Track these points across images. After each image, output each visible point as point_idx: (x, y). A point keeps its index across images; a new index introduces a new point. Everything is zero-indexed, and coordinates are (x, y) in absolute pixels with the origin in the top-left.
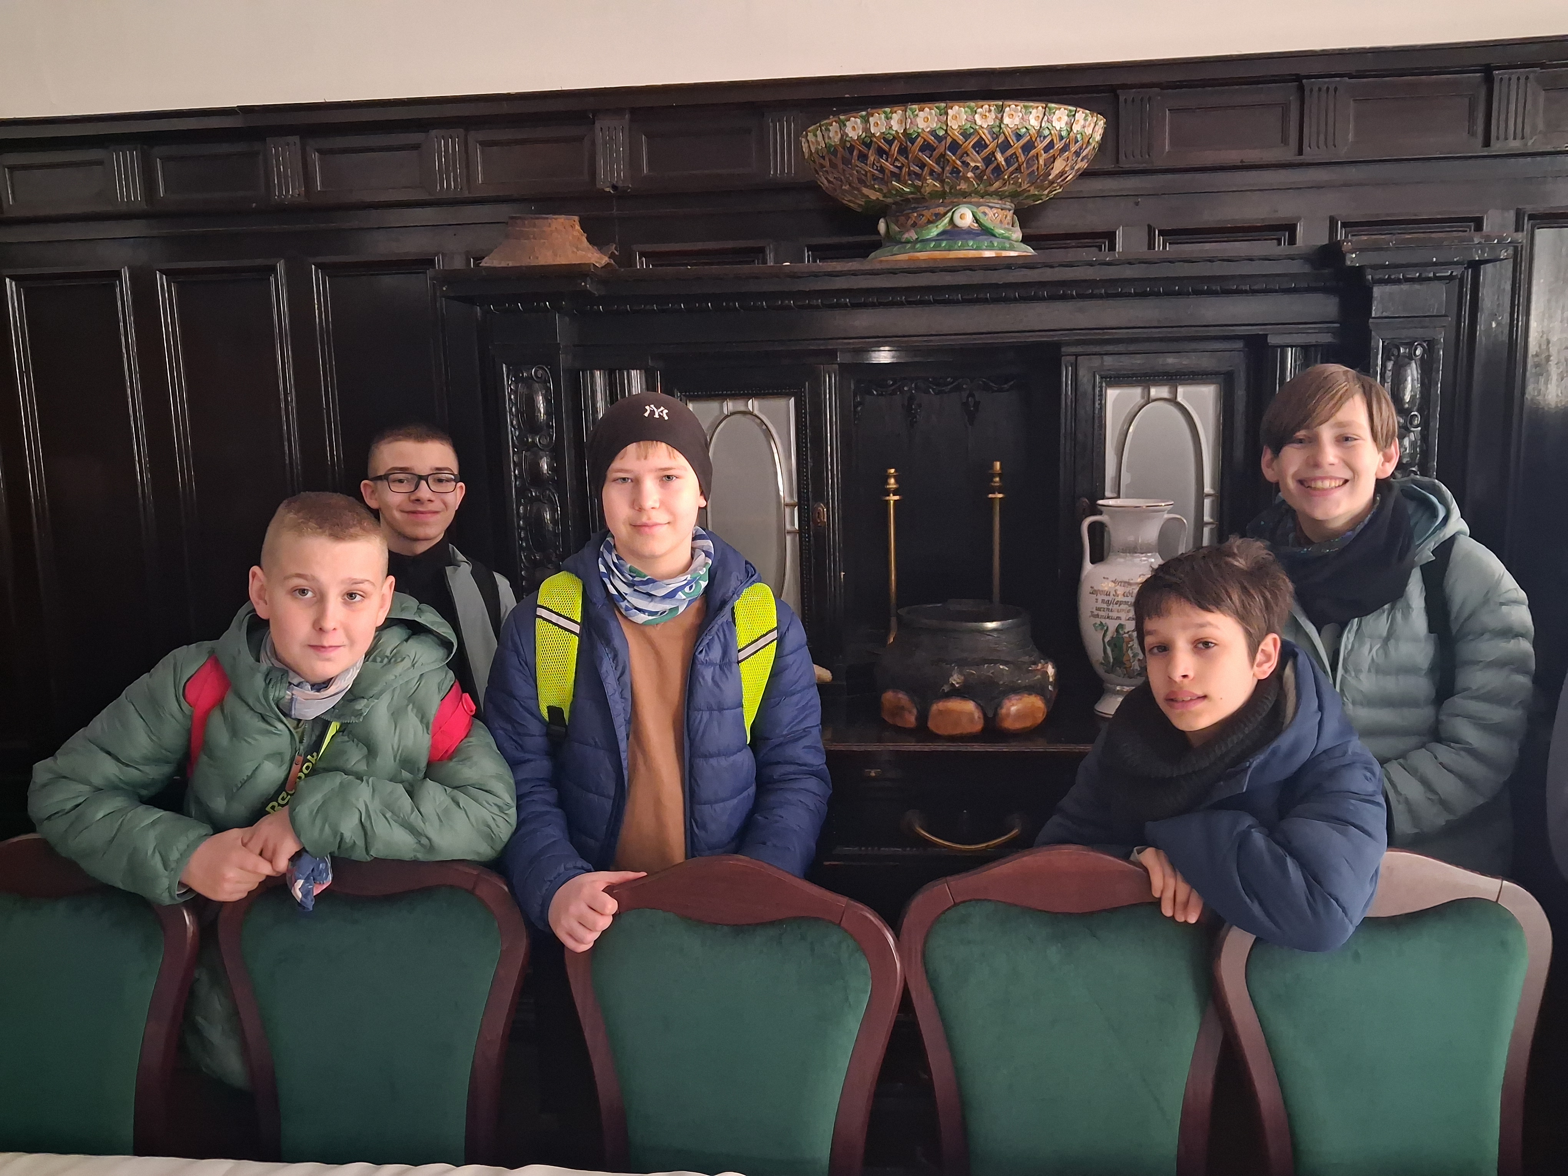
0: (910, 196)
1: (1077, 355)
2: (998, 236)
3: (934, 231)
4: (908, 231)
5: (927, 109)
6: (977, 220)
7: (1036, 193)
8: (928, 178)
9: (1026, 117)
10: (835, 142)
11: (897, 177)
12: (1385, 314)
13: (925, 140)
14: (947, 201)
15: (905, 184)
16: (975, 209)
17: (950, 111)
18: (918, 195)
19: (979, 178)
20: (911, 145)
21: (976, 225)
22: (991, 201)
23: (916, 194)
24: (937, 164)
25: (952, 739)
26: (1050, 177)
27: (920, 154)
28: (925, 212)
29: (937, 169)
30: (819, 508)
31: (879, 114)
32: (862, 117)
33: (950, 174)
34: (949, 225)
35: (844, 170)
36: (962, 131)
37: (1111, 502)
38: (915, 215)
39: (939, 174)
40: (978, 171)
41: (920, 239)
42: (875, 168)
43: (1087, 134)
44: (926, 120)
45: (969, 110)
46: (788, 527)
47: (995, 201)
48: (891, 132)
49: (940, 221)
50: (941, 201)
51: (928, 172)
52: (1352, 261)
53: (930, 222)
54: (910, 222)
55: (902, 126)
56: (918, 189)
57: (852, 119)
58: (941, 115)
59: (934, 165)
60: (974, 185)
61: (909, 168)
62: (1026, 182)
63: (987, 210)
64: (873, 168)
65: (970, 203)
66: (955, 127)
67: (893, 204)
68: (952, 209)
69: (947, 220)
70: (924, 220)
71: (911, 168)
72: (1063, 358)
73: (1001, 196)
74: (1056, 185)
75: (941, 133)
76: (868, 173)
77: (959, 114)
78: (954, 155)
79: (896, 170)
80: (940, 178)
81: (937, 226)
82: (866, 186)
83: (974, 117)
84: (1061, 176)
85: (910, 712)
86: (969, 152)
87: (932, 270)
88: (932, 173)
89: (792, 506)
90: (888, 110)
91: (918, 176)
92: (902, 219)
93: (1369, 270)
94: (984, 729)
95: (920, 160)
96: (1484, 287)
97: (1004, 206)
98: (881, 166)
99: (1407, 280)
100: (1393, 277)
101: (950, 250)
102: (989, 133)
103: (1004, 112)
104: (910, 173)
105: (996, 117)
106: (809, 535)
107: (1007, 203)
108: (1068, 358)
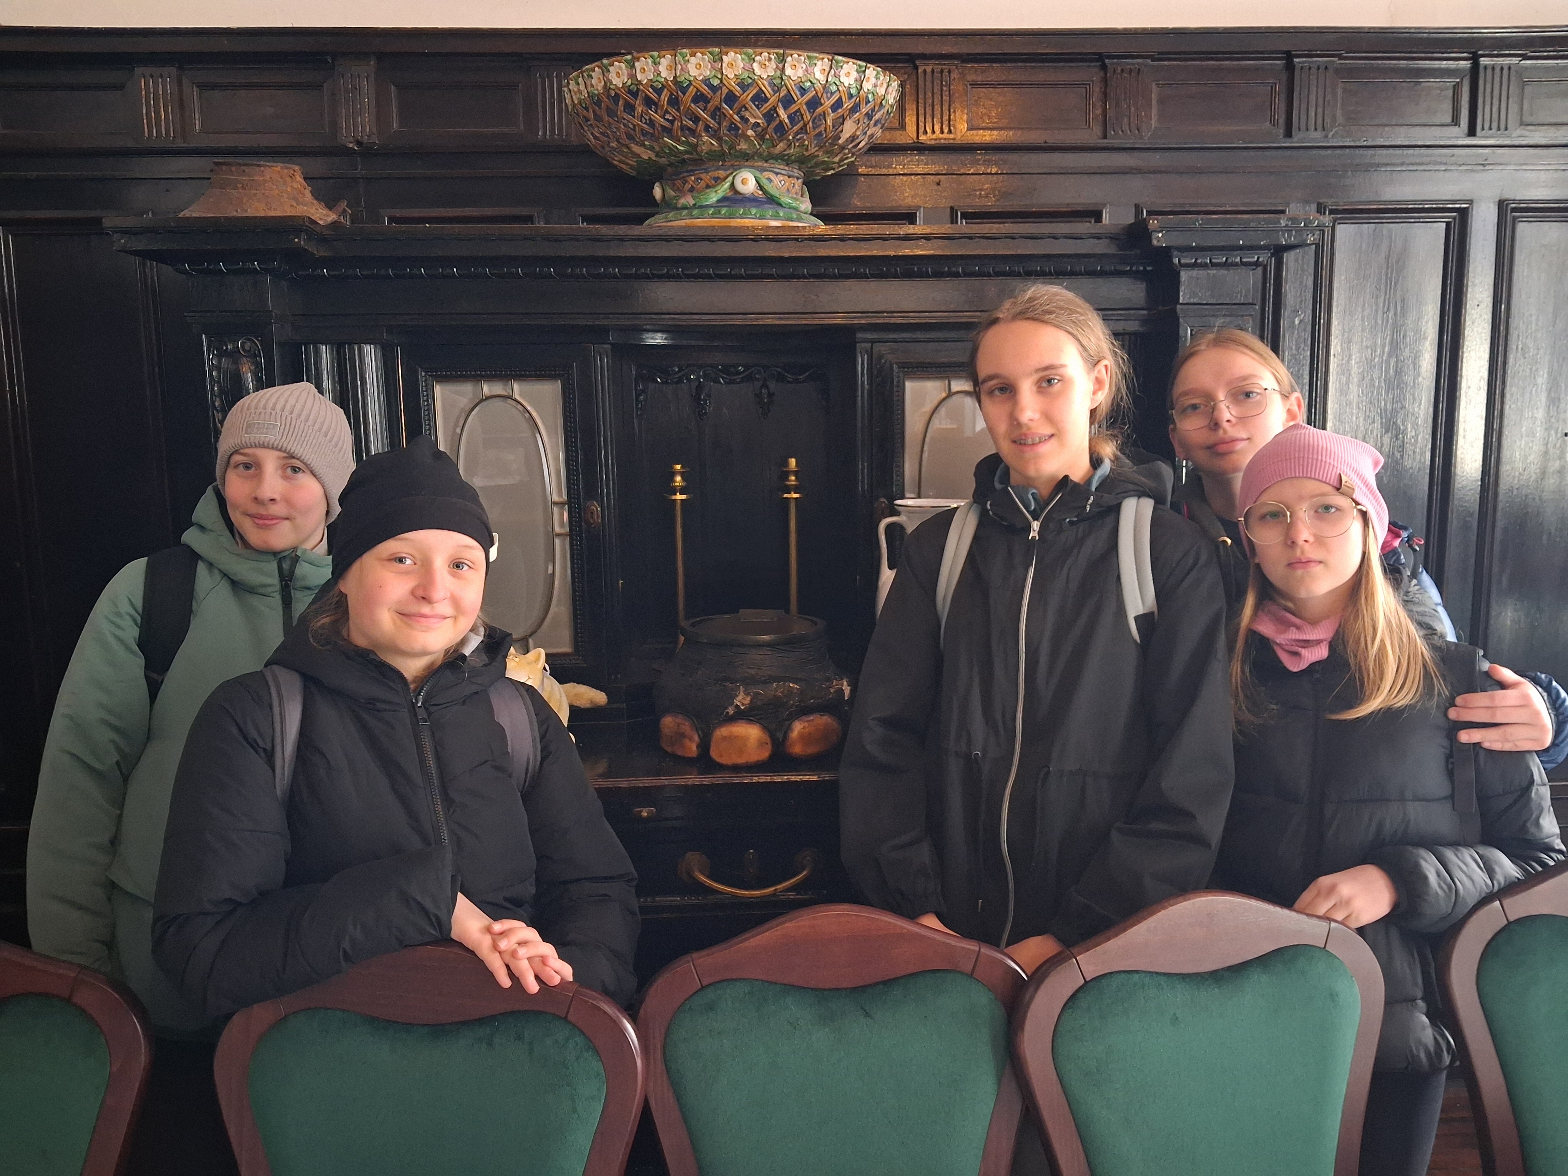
0: (686, 157)
1: (873, 342)
2: (784, 205)
3: (713, 197)
4: (684, 195)
5: (699, 54)
6: (761, 187)
7: (826, 159)
8: (703, 134)
9: (810, 70)
10: (597, 90)
11: (668, 131)
12: (1192, 301)
13: (698, 90)
14: (728, 164)
15: (678, 141)
16: (758, 174)
17: (724, 57)
18: (695, 156)
19: (761, 137)
20: (682, 96)
21: (760, 192)
22: (777, 166)
23: (692, 154)
24: (712, 119)
25: (736, 769)
26: (840, 141)
27: (692, 105)
28: (703, 176)
29: (713, 123)
30: (592, 507)
31: (646, 58)
32: (626, 61)
33: (728, 130)
34: (730, 191)
35: (609, 124)
36: (739, 80)
37: (909, 502)
38: (693, 178)
39: (715, 131)
40: (760, 129)
41: (698, 204)
42: (644, 121)
43: (880, 95)
44: (698, 67)
45: (746, 58)
46: (557, 529)
47: (780, 167)
48: (659, 79)
49: (720, 186)
50: (721, 163)
51: (703, 127)
52: (1158, 241)
53: (708, 187)
54: (687, 186)
55: (671, 73)
56: (694, 147)
57: (616, 63)
58: (714, 62)
59: (709, 118)
60: (755, 145)
61: (682, 123)
62: (813, 146)
63: (772, 176)
64: (641, 122)
65: (752, 167)
66: (731, 76)
67: (669, 165)
68: (732, 173)
69: (727, 185)
70: (702, 184)
71: (684, 122)
72: (858, 345)
73: (787, 161)
74: (847, 151)
75: (716, 82)
76: (637, 128)
77: (735, 61)
78: (731, 109)
79: (667, 124)
80: (715, 135)
81: (716, 191)
82: (637, 144)
83: (752, 65)
84: (852, 141)
85: (691, 739)
86: (747, 106)
87: (710, 239)
88: (707, 128)
89: (560, 504)
90: (655, 54)
91: (693, 132)
92: (679, 183)
93: (1175, 253)
94: (772, 757)
95: (693, 112)
96: (1286, 283)
97: (791, 173)
98: (650, 119)
99: (1213, 265)
100: (1199, 261)
101: (730, 218)
102: (770, 84)
103: (785, 62)
104: (683, 128)
105: (777, 67)
106: (581, 537)
107: (795, 170)
108: (863, 345)
